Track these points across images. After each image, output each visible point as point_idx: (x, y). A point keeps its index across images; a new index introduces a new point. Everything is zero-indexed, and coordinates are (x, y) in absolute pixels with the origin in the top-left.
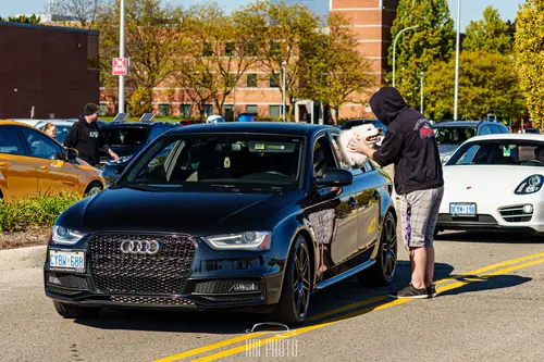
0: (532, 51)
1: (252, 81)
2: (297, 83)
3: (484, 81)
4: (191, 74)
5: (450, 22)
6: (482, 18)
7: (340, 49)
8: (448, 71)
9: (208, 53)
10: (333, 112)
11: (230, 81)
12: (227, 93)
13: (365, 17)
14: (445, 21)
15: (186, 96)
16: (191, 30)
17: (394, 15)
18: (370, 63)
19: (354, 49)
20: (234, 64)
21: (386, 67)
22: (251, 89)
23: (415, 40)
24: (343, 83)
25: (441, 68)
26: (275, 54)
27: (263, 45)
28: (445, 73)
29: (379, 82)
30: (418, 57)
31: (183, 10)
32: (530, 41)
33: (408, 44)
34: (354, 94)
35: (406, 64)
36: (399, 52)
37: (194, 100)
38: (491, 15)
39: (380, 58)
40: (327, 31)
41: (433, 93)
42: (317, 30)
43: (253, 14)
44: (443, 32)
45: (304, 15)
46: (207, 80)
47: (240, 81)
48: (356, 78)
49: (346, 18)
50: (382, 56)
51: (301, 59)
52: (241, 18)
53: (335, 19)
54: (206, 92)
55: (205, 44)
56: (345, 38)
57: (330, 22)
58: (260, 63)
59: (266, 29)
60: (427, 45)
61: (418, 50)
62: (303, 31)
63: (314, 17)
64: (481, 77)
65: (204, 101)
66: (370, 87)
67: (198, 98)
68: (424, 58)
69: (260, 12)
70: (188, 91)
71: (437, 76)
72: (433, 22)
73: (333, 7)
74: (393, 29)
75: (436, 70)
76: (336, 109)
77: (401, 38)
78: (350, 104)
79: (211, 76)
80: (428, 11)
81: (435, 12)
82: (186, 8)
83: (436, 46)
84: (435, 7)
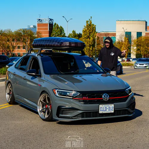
1: (19, 47)
2: (29, 48)
4: (5, 46)
5: (65, 34)
6: (72, 33)
9: (8, 41)
11: (14, 48)
12: (13, 50)
13: (45, 33)
14: (63, 33)
15: (3, 51)
16: (4, 35)
17: (52, 32)
20: (15, 44)
22: (19, 49)
26: (24, 41)
27: (21, 39)
31: (2, 31)
37: (5, 52)
38: (74, 32)
40: (36, 36)
42: (34, 35)
43: (19, 32)
45: (31, 32)
46: (8, 47)
47: (16, 47)
49: (41, 32)
51: (30, 42)
52: (16, 32)
53: (38, 33)
54: (8, 50)
55: (8, 39)
56: (41, 37)
57: (37, 34)
58: (21, 43)
59: (22, 35)
62: (31, 36)
63: (33, 33)
65: (7, 52)
67: (6, 51)
69: (21, 31)
70: (4, 50)
72: (61, 34)
73: (38, 30)
74: (52, 35)
79: (9, 46)
80: (59, 31)
81: (61, 32)
82: (3, 30)
84: (61, 30)
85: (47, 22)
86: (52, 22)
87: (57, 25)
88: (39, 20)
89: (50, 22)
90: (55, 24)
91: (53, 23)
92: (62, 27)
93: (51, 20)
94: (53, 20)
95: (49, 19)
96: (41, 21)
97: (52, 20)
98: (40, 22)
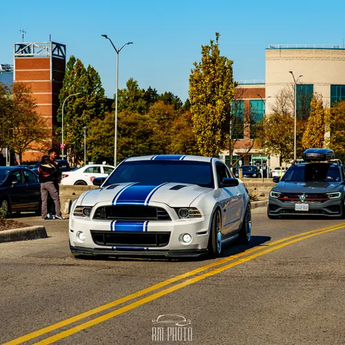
0: (202, 104)
3: (129, 132)
5: (102, 91)
6: (126, 88)
7: (22, 110)
8: (103, 126)
10: (17, 157)
13: (40, 87)
14: (98, 89)
17: (61, 86)
18: (44, 120)
19: (33, 110)
21: (56, 123)
23: (77, 103)
24: (25, 135)
25: (98, 123)
28: (101, 127)
29: (50, 135)
30: (79, 116)
32: (200, 96)
33: (71, 107)
34: (33, 143)
35: (71, 121)
36: (65, 112)
38: (132, 84)
39: (51, 117)
40: (12, 97)
41: (92, 141)
42: (5, 96)
44: (97, 98)
48: (35, 131)
49: (27, 87)
50: (53, 115)
53: (19, 88)
56: (27, 102)
57: (15, 91)
60: (85, 107)
61: (79, 111)
63: (3, 86)
64: (127, 130)
66: (45, 138)
68: (83, 117)
71: (95, 129)
72: (90, 91)
73: (16, 80)
74: (61, 95)
75: (94, 125)
76: (20, 154)
77: (66, 103)
78: (30, 151)
80: (86, 83)
81: (91, 84)
83: (92, 108)
84: (90, 80)
85: (47, 53)
86: (61, 54)
87: (80, 64)
88: (22, 46)
89: (56, 52)
90: (73, 60)
91: (64, 57)
92: (93, 70)
93: (58, 46)
94: (64, 46)
95: (53, 43)
96: (27, 51)
97: (62, 48)
98: (24, 54)
